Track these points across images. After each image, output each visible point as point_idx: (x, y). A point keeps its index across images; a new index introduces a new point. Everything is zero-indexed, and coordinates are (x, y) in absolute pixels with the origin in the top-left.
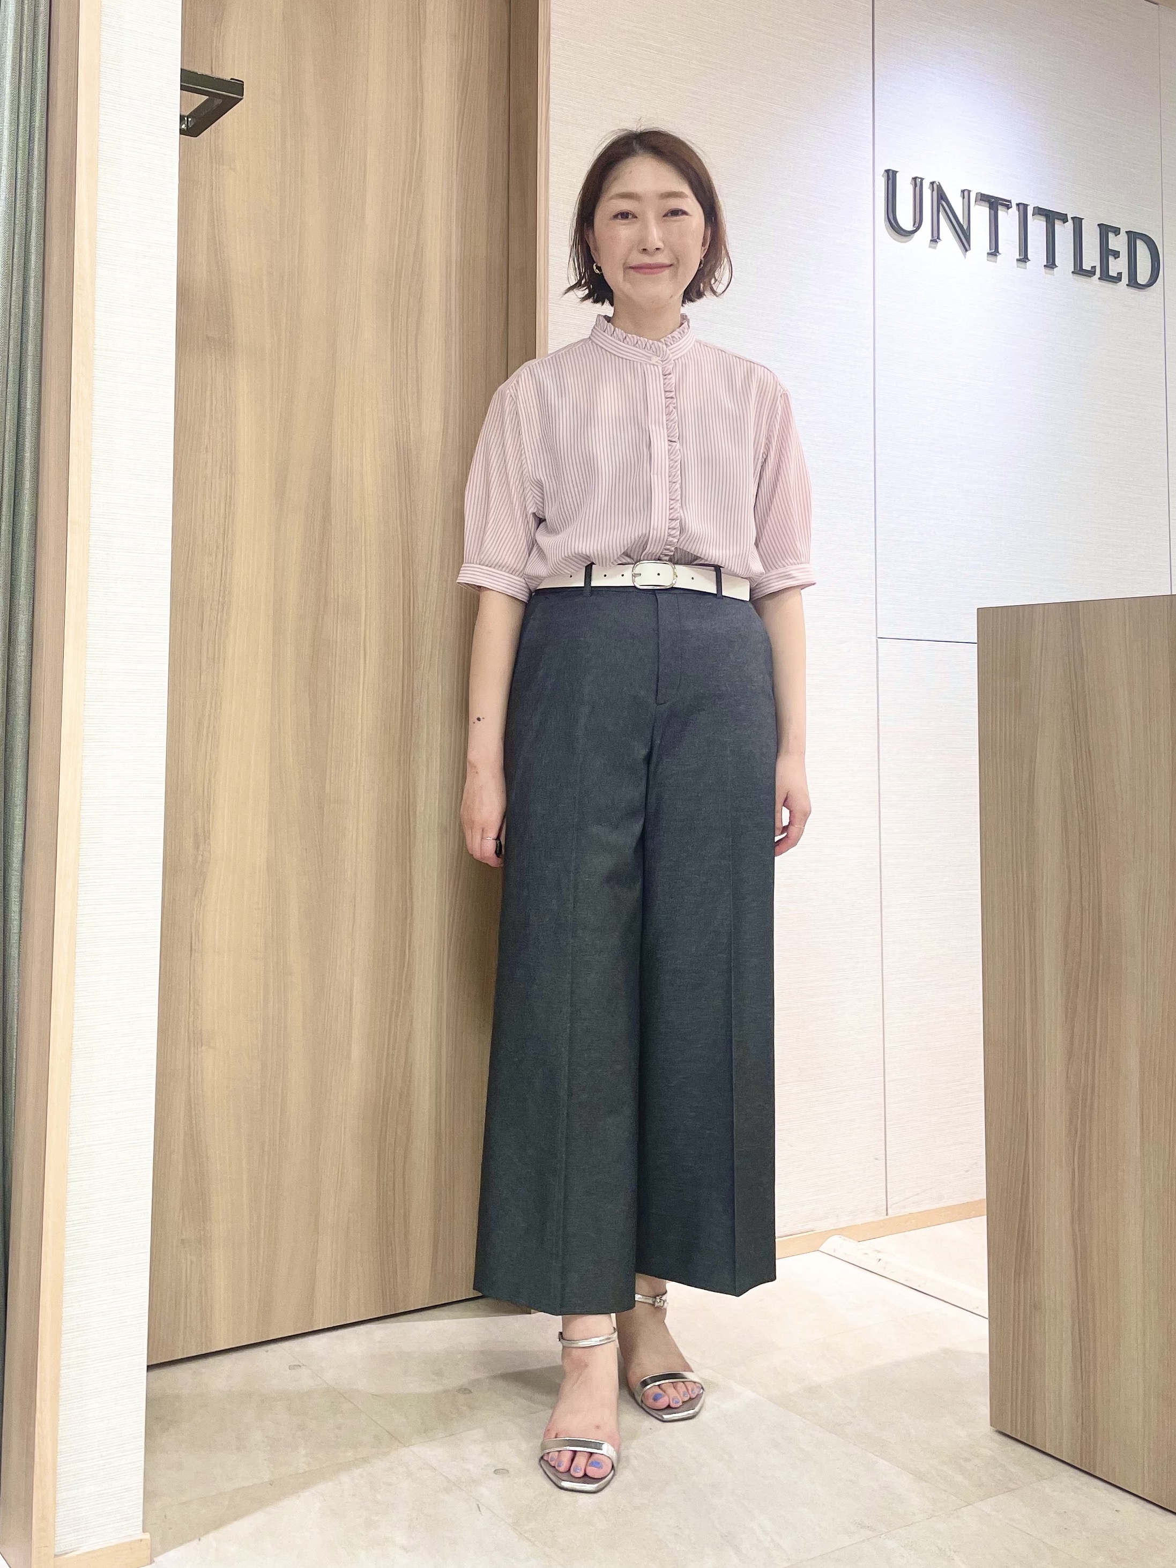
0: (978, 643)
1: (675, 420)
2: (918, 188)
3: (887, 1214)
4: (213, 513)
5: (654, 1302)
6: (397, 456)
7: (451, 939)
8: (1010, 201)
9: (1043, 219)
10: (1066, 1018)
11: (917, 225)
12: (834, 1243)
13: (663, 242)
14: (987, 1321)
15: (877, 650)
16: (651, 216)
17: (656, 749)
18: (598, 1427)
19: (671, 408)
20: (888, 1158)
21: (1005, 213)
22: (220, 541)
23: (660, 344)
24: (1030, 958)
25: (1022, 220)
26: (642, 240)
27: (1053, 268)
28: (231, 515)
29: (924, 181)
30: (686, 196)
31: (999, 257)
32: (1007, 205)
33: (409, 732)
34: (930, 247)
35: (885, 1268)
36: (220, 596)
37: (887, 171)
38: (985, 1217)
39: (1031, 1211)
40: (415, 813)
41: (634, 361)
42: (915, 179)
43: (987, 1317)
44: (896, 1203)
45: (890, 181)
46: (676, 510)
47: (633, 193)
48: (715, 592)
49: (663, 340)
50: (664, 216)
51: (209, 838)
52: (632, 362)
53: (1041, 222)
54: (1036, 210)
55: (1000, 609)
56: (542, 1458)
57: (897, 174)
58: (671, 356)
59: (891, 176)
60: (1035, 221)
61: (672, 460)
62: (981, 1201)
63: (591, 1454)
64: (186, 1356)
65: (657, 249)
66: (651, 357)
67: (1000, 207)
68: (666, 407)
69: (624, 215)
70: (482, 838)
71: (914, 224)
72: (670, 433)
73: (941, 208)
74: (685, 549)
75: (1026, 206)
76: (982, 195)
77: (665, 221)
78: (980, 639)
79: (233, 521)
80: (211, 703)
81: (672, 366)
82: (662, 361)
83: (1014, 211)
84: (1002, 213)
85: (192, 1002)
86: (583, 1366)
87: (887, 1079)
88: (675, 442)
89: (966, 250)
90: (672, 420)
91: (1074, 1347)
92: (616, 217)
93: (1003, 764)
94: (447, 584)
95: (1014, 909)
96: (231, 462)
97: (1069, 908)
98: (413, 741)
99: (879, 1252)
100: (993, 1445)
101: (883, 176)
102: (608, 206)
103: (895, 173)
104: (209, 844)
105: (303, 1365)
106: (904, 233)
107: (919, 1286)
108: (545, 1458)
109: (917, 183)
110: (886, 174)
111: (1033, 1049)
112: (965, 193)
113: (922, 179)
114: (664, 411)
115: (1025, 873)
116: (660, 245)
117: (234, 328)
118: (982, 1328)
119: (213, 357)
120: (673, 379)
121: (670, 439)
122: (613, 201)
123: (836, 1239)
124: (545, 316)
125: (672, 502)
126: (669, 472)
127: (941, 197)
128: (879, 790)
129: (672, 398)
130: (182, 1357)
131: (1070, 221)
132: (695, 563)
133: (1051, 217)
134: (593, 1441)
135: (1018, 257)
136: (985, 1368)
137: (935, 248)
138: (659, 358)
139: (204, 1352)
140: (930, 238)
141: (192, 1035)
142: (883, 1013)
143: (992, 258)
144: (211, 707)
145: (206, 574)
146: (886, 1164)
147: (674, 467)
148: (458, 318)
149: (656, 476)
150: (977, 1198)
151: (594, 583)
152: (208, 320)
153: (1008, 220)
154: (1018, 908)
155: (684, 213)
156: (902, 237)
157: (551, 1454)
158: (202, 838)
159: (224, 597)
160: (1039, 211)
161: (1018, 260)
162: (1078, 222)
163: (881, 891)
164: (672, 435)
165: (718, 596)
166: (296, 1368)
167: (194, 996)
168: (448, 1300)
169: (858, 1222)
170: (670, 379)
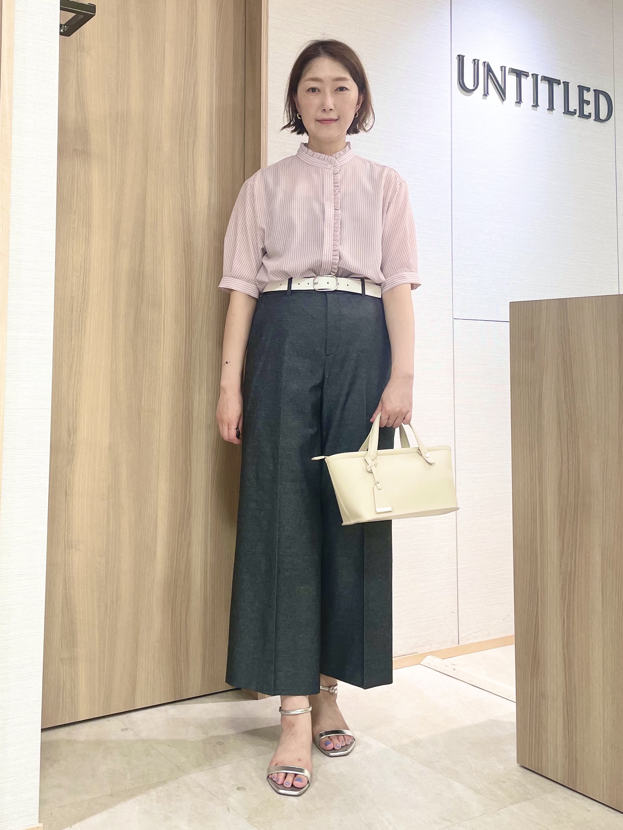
0: (510, 322)
1: (339, 198)
2: (476, 65)
3: (459, 644)
4: (78, 248)
5: (329, 690)
6: (183, 216)
7: (213, 489)
8: (528, 73)
9: (547, 82)
10: (560, 533)
11: (475, 86)
12: (429, 660)
13: (334, 106)
14: (515, 704)
15: (453, 326)
16: (328, 90)
17: (326, 380)
18: (300, 760)
19: (337, 192)
20: (459, 612)
21: (526, 79)
22: (83, 264)
23: (332, 158)
24: (540, 500)
25: (535, 83)
26: (323, 104)
27: (552, 110)
28: (88, 250)
29: (479, 61)
30: (348, 80)
31: (522, 104)
32: (526, 75)
33: (189, 372)
34: (483, 98)
35: (457, 674)
36: (82, 295)
37: (459, 56)
38: (514, 645)
39: (540, 641)
40: (192, 417)
41: (318, 167)
42: (474, 60)
43: (515, 701)
44: (464, 637)
45: (461, 62)
46: (337, 245)
47: (319, 78)
48: (361, 293)
49: (334, 155)
50: (335, 91)
51: (76, 431)
52: (317, 168)
53: (546, 84)
54: (543, 78)
55: (522, 303)
56: (268, 776)
57: (465, 58)
58: (338, 164)
59: (461, 58)
60: (542, 84)
61: (336, 219)
62: (511, 636)
63: (296, 775)
64: (63, 724)
65: (331, 110)
66: (327, 165)
67: (522, 76)
68: (334, 192)
69: (313, 90)
70: (228, 429)
71: (474, 86)
72: (336, 205)
73: (489, 77)
74: (344, 267)
75: (537, 75)
76: (512, 69)
77: (336, 94)
78: (511, 320)
79: (90, 252)
80: (77, 356)
81: (338, 169)
82: (334, 167)
83: (530, 78)
84: (523, 79)
85: (67, 523)
86: (292, 725)
87: (458, 567)
88: (338, 210)
89: (503, 100)
90: (337, 198)
91: (564, 718)
92: (309, 90)
93: (524, 390)
94: (210, 289)
95: (531, 472)
96: (89, 219)
97: (561, 470)
98: (191, 377)
99: (454, 665)
100: (519, 774)
101: (456, 58)
102: (305, 85)
103: (463, 57)
104: (76, 435)
105: (129, 729)
106: (469, 91)
107: (477, 684)
108: (270, 777)
109: (476, 62)
110: (458, 57)
111: (541, 551)
112: (503, 68)
113: (478, 60)
114: (333, 194)
115: (536, 451)
116: (332, 107)
117: (90, 144)
118: (513, 708)
119: (79, 160)
120: (339, 176)
121: (335, 208)
122: (307, 82)
123: (429, 657)
124: (265, 138)
125: (335, 241)
126: (334, 226)
127: (489, 70)
128: (454, 404)
129: (338, 186)
130: (61, 724)
131: (562, 84)
132: (351, 277)
133: (551, 82)
134: (297, 767)
135: (533, 104)
136: (514, 730)
137: (486, 99)
138: (332, 165)
139: (73, 721)
140: (483, 93)
141: (66, 543)
142: (457, 530)
143: (518, 105)
144: (77, 358)
145: (74, 282)
146: (458, 615)
147: (337, 222)
148: (216, 140)
149: (326, 228)
150: (509, 634)
151: (293, 288)
152: (76, 139)
153: (527, 83)
154: (533, 471)
155: (347, 89)
156: (468, 93)
157: (273, 775)
158: (72, 431)
159: (85, 296)
160: (545, 78)
161: (532, 106)
162: (566, 84)
163: (455, 462)
164: (337, 206)
165: (363, 295)
166: (125, 730)
167: (68, 521)
168: (211, 692)
169: (443, 648)
170: (337, 176)
